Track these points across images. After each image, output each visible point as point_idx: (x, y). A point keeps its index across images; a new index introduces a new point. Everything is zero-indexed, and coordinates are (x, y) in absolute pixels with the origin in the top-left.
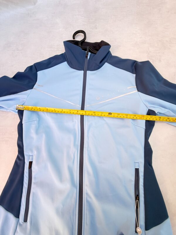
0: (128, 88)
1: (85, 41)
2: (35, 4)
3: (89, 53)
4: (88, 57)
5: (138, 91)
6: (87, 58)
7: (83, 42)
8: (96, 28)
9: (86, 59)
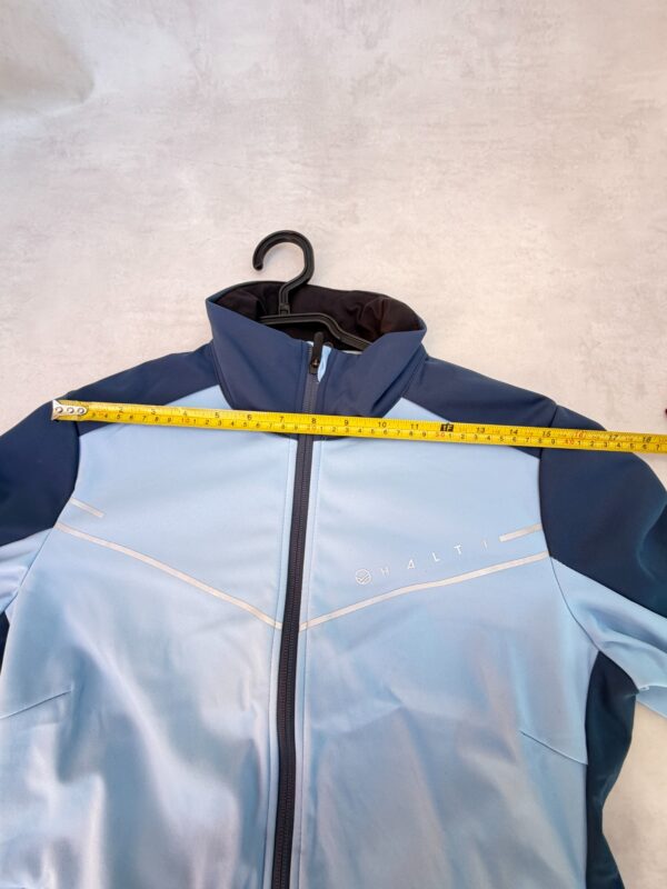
0: (503, 539)
1: (310, 283)
2: (82, 95)
3: (326, 350)
4: (321, 372)
5: (551, 555)
6: (316, 374)
7: (301, 287)
8: (356, 221)
9: (309, 376)
